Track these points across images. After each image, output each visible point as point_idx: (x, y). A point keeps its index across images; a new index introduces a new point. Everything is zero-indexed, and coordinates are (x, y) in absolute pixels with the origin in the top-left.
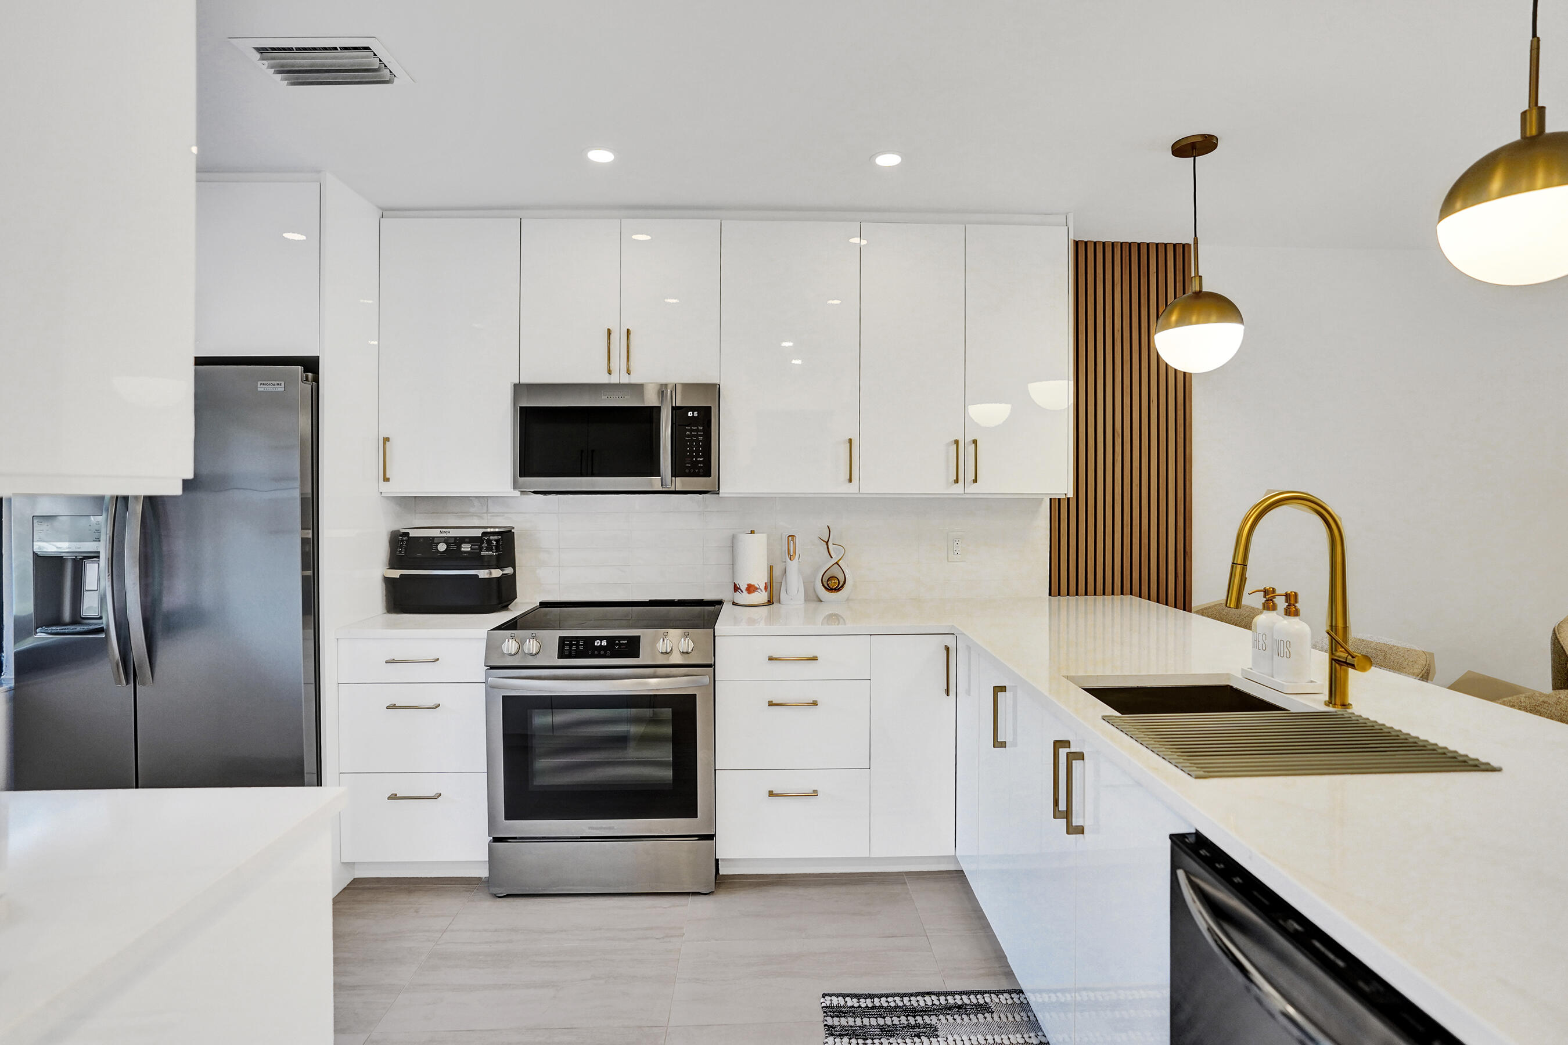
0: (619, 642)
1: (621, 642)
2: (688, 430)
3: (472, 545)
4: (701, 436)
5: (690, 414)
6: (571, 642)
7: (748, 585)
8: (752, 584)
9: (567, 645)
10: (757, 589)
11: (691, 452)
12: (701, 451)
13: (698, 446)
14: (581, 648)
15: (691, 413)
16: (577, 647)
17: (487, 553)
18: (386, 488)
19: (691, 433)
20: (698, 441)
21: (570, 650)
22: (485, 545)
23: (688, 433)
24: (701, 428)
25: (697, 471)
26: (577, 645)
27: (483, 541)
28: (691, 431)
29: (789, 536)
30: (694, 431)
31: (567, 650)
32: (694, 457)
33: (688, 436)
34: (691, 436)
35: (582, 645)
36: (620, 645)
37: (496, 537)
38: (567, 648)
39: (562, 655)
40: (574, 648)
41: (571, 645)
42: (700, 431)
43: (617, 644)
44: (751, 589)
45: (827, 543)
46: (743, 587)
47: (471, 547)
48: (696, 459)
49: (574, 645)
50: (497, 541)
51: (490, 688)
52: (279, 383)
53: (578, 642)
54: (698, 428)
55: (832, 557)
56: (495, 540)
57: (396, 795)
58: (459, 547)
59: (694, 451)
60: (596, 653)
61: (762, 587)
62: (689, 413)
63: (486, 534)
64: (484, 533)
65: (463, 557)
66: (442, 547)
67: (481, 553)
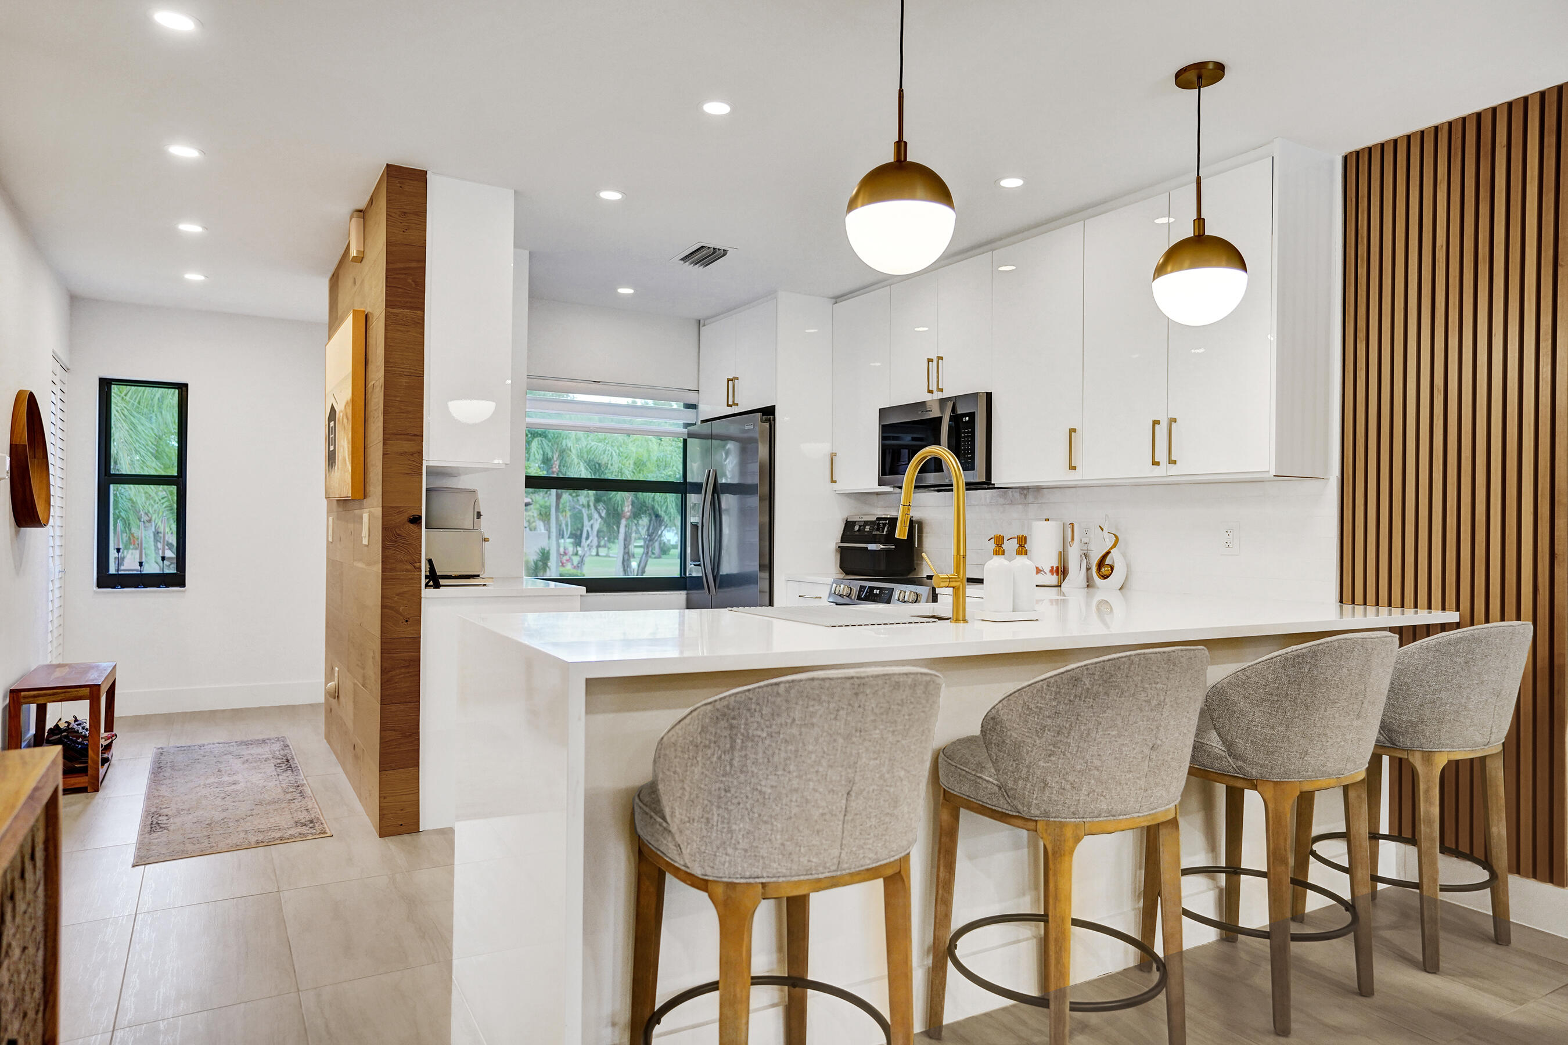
1: (885, 591)
2: (963, 433)
4: (970, 436)
6: (864, 589)
9: (862, 591)
12: (970, 449)
13: (969, 445)
15: (966, 418)
17: (876, 533)
18: (835, 488)
19: (965, 435)
20: (968, 441)
22: (877, 527)
23: (963, 435)
24: (970, 430)
25: (968, 466)
27: (876, 523)
29: (1070, 524)
30: (966, 433)
32: (966, 454)
33: (963, 437)
38: (862, 593)
39: (859, 597)
41: (864, 592)
42: (970, 432)
43: (883, 593)
47: (869, 528)
48: (967, 456)
52: (752, 424)
56: (883, 524)
58: (865, 528)
59: (966, 450)
61: (1047, 569)
62: (964, 418)
63: (878, 519)
64: (877, 518)
65: (866, 535)
66: (857, 528)
67: (874, 533)
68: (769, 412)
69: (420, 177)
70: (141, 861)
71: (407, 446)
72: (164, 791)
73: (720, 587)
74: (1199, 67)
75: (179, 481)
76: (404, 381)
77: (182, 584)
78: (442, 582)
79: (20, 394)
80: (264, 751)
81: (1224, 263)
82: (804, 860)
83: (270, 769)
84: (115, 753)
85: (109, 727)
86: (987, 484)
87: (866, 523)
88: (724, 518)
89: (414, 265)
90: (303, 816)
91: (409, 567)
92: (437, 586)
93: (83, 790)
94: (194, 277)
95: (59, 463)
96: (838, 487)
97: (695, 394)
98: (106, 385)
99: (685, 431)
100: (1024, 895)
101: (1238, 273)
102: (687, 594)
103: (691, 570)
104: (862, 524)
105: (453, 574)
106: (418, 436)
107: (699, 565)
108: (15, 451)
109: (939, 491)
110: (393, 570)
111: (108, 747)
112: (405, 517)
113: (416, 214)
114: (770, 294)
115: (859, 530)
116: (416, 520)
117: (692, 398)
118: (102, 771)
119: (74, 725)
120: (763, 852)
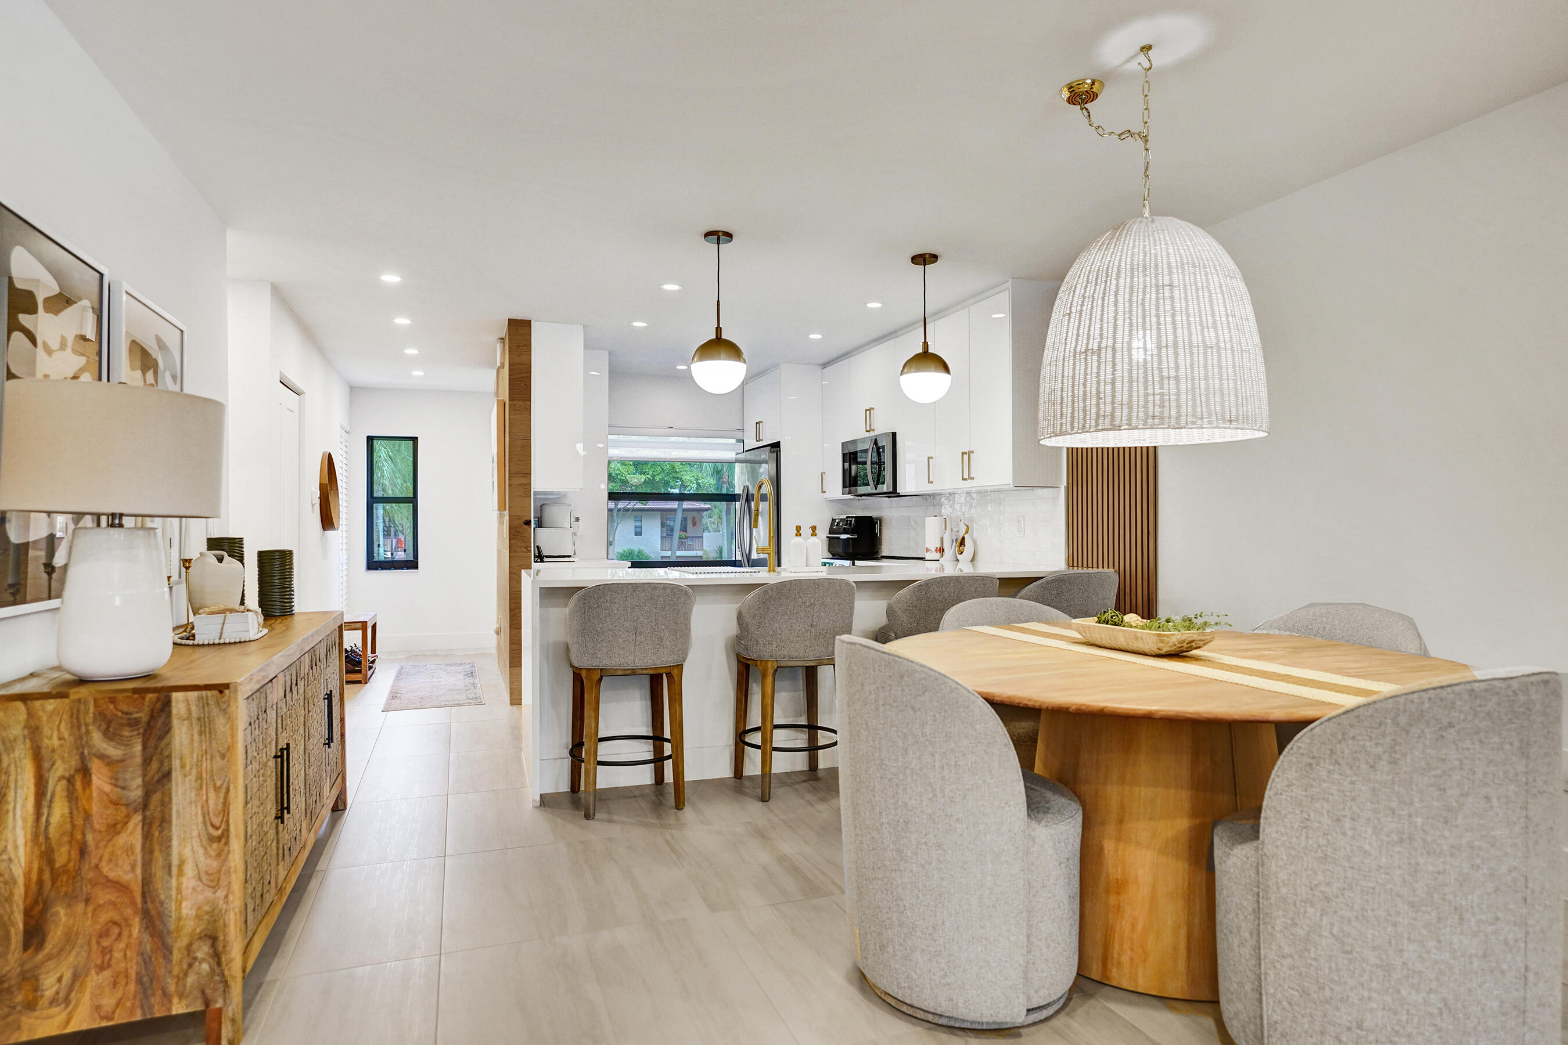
61: (933, 549)
63: (847, 517)
65: (842, 529)
66: (835, 524)
67: (844, 527)
68: (776, 446)
69: (527, 324)
70: (386, 710)
71: (523, 481)
72: (401, 684)
74: (922, 256)
75: (413, 500)
76: (520, 443)
77: (416, 567)
78: (545, 559)
79: (324, 454)
80: (460, 668)
81: (933, 369)
82: (617, 660)
83: (461, 676)
84: (376, 665)
85: (373, 651)
86: (894, 493)
87: (841, 521)
88: (760, 518)
89: (525, 375)
90: (473, 696)
91: (525, 550)
92: (542, 561)
93: (359, 682)
94: (418, 373)
95: (345, 492)
96: (826, 495)
97: (740, 433)
98: (370, 440)
100: (801, 716)
101: (943, 376)
104: (839, 521)
105: (555, 555)
106: (528, 474)
108: (322, 488)
109: (889, 497)
110: (516, 552)
111: (373, 662)
112: (522, 521)
113: (526, 346)
114: (776, 366)
115: (837, 526)
116: (528, 523)
117: (739, 435)
118: (369, 673)
119: (354, 648)
120: (599, 656)
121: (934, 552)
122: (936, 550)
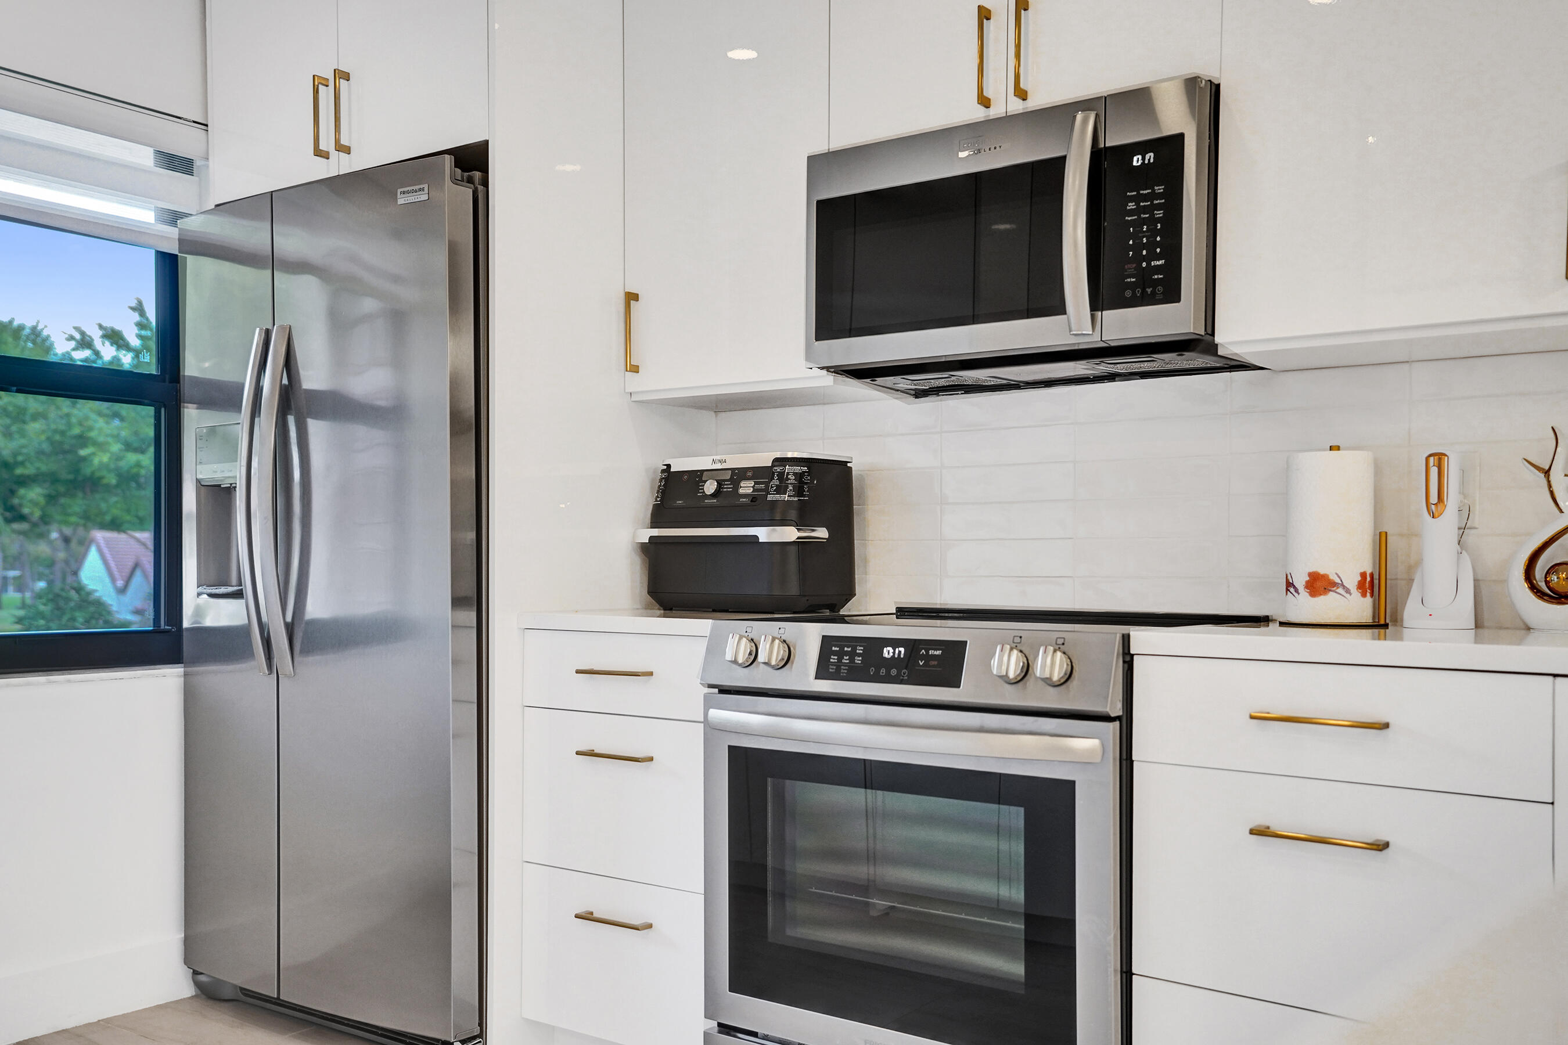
0: (927, 652)
1: (931, 652)
2: (1131, 199)
3: (756, 483)
4: (1159, 207)
5: (1137, 161)
6: (842, 647)
7: (1310, 574)
8: (1322, 572)
9: (835, 653)
10: (1334, 584)
11: (1138, 247)
12: (1158, 245)
13: (1153, 232)
14: (858, 660)
15: (1140, 157)
16: (852, 660)
17: (777, 497)
18: (635, 383)
19: (1137, 204)
20: (1155, 221)
21: (839, 665)
22: (776, 482)
23: (1131, 206)
24: (1159, 189)
25: (1149, 290)
26: (853, 654)
27: (773, 473)
28: (1137, 199)
29: (1430, 455)
30: (1145, 198)
31: (833, 664)
32: (1144, 258)
33: (1131, 213)
34: (1139, 211)
35: (859, 655)
36: (928, 658)
37: (798, 469)
38: (834, 659)
39: (823, 671)
40: (846, 660)
41: (841, 654)
42: (1159, 196)
43: (922, 657)
44: (1319, 585)
45: (1547, 473)
46: (1300, 581)
47: (753, 487)
48: (1149, 264)
49: (847, 653)
50: (799, 476)
51: (711, 730)
52: (421, 186)
53: (854, 649)
54: (1154, 190)
55: (1561, 511)
56: (795, 474)
57: (592, 913)
58: (737, 486)
59: (1144, 246)
60: (883, 671)
61: (1352, 581)
62: (1135, 158)
63: (780, 461)
64: (776, 460)
65: (743, 505)
66: (710, 487)
67: (770, 498)
73: (306, 651)
87: (739, 474)
97: (197, 132)
99: (173, 232)
102: (186, 675)
103: (199, 612)
104: (728, 476)
107: (238, 595)
115: (716, 494)
121: (1356, 594)
122: (1361, 586)
